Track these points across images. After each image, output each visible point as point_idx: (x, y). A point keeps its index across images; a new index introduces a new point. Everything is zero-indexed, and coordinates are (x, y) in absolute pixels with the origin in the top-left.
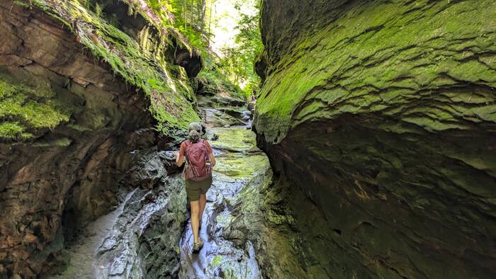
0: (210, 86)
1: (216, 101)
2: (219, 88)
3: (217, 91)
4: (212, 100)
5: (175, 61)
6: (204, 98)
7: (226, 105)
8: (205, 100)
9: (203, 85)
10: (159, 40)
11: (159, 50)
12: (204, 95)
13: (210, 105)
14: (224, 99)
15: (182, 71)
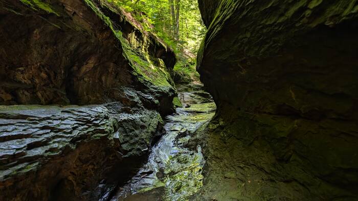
0: (186, 77)
1: (190, 87)
2: (192, 78)
3: (191, 80)
4: (187, 87)
5: (155, 55)
6: (182, 86)
7: (198, 90)
8: (183, 87)
9: (180, 77)
10: (142, 39)
11: (143, 47)
12: (182, 83)
13: (186, 90)
14: (196, 86)
15: (161, 62)
